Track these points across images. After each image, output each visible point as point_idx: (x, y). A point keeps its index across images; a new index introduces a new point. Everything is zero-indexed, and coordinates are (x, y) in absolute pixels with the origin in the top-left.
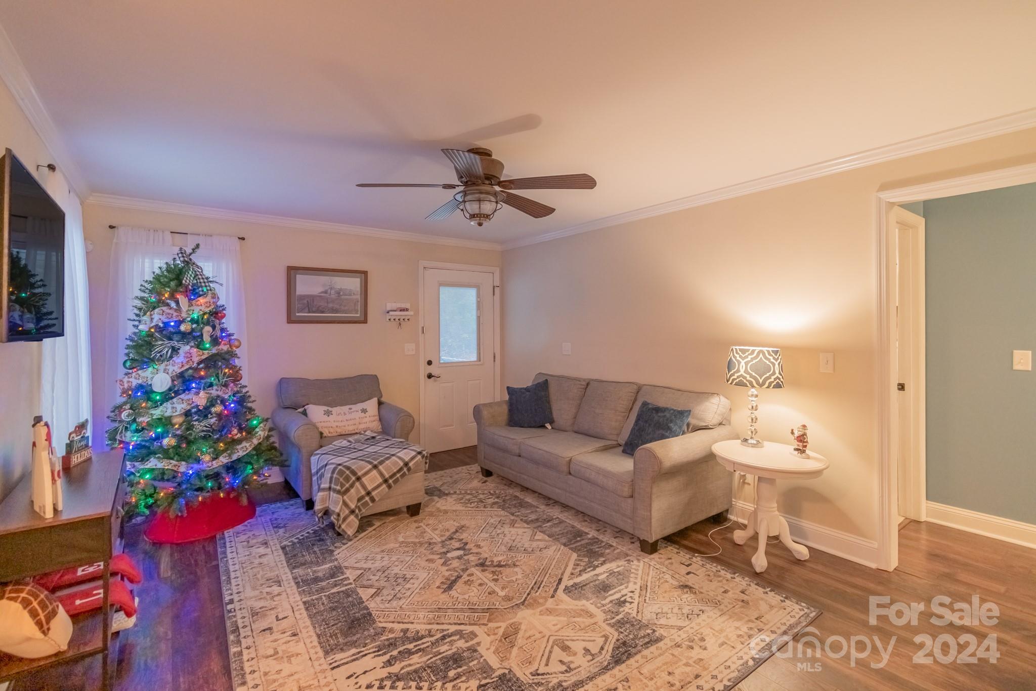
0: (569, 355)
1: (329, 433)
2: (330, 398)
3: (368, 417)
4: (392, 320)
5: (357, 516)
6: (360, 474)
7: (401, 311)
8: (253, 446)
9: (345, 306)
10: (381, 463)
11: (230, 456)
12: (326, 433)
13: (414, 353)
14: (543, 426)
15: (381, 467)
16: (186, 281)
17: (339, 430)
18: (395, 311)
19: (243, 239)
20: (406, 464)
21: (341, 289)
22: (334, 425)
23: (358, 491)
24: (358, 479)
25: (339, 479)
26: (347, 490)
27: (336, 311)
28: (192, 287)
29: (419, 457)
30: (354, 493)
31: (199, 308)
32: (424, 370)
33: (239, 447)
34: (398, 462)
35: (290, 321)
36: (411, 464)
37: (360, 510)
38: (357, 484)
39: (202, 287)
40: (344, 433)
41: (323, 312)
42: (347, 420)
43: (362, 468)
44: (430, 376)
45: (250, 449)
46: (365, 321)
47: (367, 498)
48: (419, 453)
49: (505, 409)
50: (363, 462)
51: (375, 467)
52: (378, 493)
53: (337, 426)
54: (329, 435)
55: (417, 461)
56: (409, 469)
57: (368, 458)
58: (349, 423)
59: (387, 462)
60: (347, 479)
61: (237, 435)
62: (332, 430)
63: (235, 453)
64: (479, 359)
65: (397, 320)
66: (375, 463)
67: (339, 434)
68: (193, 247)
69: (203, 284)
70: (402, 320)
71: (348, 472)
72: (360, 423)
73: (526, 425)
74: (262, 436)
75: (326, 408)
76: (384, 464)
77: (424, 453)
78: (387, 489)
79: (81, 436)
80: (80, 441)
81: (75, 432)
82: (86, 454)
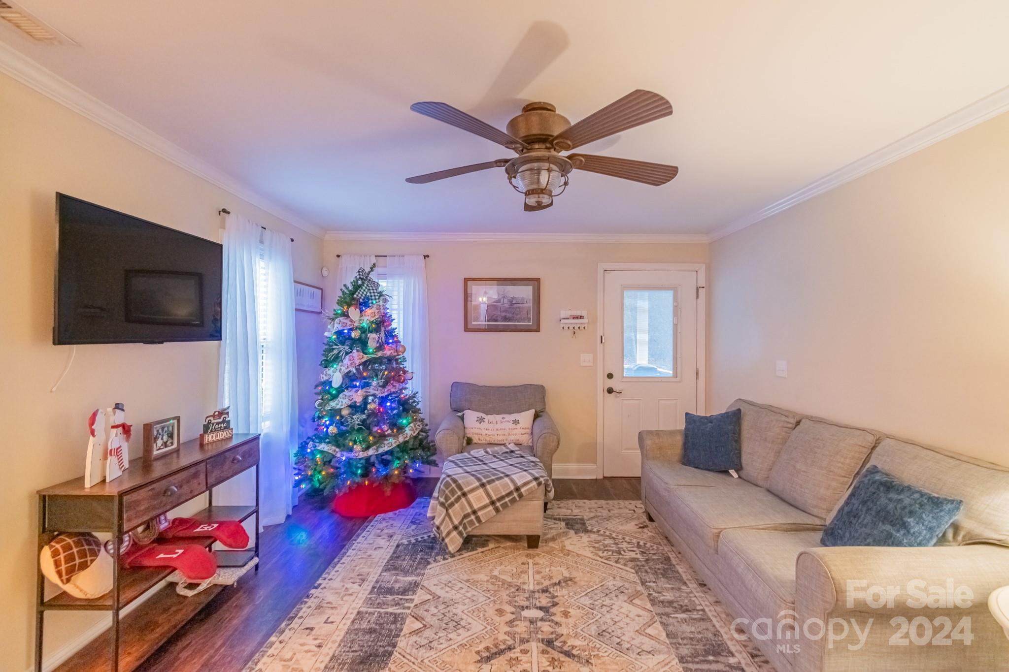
0: (785, 378)
1: (479, 439)
2: (490, 405)
3: (519, 428)
4: (566, 328)
5: (460, 534)
6: (466, 490)
7: (574, 318)
8: (398, 443)
9: (517, 315)
10: (489, 482)
11: (377, 450)
12: (475, 439)
13: (591, 364)
14: (726, 472)
15: (488, 487)
16: (357, 296)
17: (488, 439)
18: (568, 319)
19: (428, 256)
20: (517, 489)
21: (513, 298)
22: (484, 432)
23: (462, 508)
24: (464, 495)
25: (445, 491)
26: (452, 505)
27: (509, 320)
28: (363, 300)
29: (534, 483)
30: (458, 508)
31: (369, 317)
32: (602, 383)
33: (386, 442)
34: (508, 485)
35: (467, 329)
36: (523, 490)
37: (465, 528)
38: (463, 499)
39: (372, 300)
40: (493, 442)
41: (496, 321)
42: (497, 430)
43: (469, 484)
44: (610, 391)
45: (394, 445)
46: (537, 330)
47: (473, 517)
48: (536, 479)
49: (679, 440)
50: (472, 478)
51: (483, 485)
52: (485, 514)
53: (486, 435)
54: (479, 442)
55: (531, 487)
56: (521, 496)
57: (479, 474)
58: (500, 432)
59: (497, 482)
60: (453, 492)
61: (387, 431)
62: (482, 438)
63: (382, 447)
64: (676, 375)
65: (571, 328)
66: (484, 481)
67: (488, 442)
68: (371, 266)
69: (373, 298)
70: (576, 328)
71: (454, 485)
72: (509, 434)
73: (701, 466)
74: (409, 436)
75: (480, 414)
76: (493, 484)
77: (542, 479)
78: (494, 513)
79: (221, 420)
80: (218, 423)
81: (214, 416)
82: (224, 434)
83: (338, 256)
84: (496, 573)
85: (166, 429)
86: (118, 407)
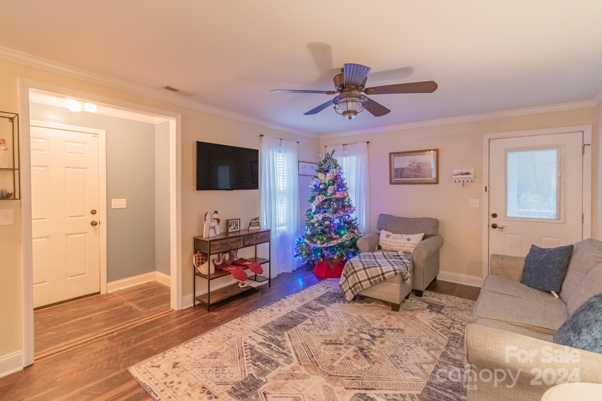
1: (386, 247)
2: (398, 229)
3: (410, 243)
4: (457, 181)
5: (353, 292)
6: (356, 269)
7: (462, 174)
8: (337, 243)
9: (422, 173)
10: (368, 268)
11: (327, 245)
12: (384, 247)
13: (478, 206)
14: (549, 292)
15: (367, 270)
16: (323, 167)
17: (391, 247)
18: (457, 175)
19: (369, 142)
20: (383, 274)
21: (420, 163)
22: (389, 243)
23: (354, 279)
24: (355, 272)
25: (346, 269)
26: (349, 276)
27: (418, 177)
28: (326, 169)
29: (393, 273)
30: (352, 279)
31: (329, 177)
32: (486, 220)
33: (332, 242)
34: (378, 271)
35: (391, 183)
36: (386, 275)
37: (355, 290)
38: (355, 274)
39: (331, 169)
40: (393, 250)
41: (409, 178)
42: (396, 243)
43: (358, 267)
44: (494, 226)
45: (335, 244)
46: (438, 183)
47: (359, 285)
48: (395, 270)
50: (361, 264)
51: (365, 269)
52: (365, 284)
53: (390, 245)
54: (386, 249)
55: (391, 274)
56: (384, 278)
57: (365, 263)
58: (398, 245)
59: (373, 268)
60: (350, 269)
61: (334, 236)
62: (387, 246)
63: (330, 244)
65: (462, 181)
66: (366, 266)
67: (391, 250)
68: (332, 151)
69: (332, 168)
70: (465, 181)
71: (350, 266)
72: (403, 246)
73: (532, 285)
74: (344, 240)
75: (388, 233)
76: (370, 269)
77: (398, 271)
78: (369, 285)
79: (256, 222)
80: (255, 223)
81: (253, 220)
82: (257, 228)
83: (326, 147)
84: (363, 315)
85: (235, 222)
86: (216, 212)
